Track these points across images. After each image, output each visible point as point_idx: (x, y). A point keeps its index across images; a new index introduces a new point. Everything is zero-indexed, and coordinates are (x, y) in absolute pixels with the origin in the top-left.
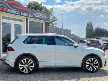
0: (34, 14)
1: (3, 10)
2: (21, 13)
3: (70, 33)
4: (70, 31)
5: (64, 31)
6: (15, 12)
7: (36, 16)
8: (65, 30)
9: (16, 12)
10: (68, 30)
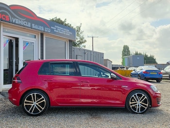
0: (52, 27)
1: (4, 19)
2: (33, 25)
3: (103, 58)
4: (103, 54)
5: (95, 54)
6: (23, 23)
7: (55, 31)
8: (96, 52)
9: (25, 23)
10: (100, 53)
